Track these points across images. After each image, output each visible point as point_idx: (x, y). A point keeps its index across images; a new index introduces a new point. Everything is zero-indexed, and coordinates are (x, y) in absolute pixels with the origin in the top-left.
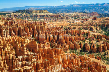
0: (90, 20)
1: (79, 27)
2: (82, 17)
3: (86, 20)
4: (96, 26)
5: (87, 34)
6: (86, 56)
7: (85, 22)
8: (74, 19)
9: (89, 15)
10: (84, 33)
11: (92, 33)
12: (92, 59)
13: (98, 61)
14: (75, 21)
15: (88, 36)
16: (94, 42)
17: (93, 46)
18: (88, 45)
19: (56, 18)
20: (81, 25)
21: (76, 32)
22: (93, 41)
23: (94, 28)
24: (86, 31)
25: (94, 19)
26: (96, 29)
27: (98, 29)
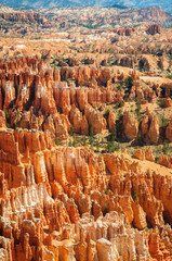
0: (140, 35)
1: (104, 56)
2: (114, 24)
3: (127, 33)
4: (160, 55)
5: (130, 82)
6: (124, 153)
7: (124, 42)
8: (86, 30)
9: (136, 16)
10: (121, 78)
11: (146, 79)
12: (145, 166)
13: (162, 171)
14: (91, 37)
15: (133, 89)
16: (152, 107)
17: (150, 123)
18: (133, 117)
19: (26, 26)
20: (110, 51)
22: (149, 105)
23: (151, 60)
24: (126, 71)
25: (153, 30)
26: (160, 65)
27: (166, 64)
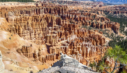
0: (98, 6)
1: (89, 11)
2: (92, 4)
3: (95, 6)
4: (101, 11)
5: (95, 16)
6: (92, 30)
7: (94, 8)
8: (86, 5)
9: (97, 3)
10: (93, 15)
11: (98, 16)
12: (96, 33)
13: (100, 35)
14: (87, 7)
15: (95, 18)
17: (98, 25)
18: (95, 23)
19: (75, 4)
20: (91, 10)
21: (87, 14)
22: (98, 21)
23: (99, 12)
24: (94, 14)
25: (100, 6)
26: (101, 13)
27: (102, 13)
